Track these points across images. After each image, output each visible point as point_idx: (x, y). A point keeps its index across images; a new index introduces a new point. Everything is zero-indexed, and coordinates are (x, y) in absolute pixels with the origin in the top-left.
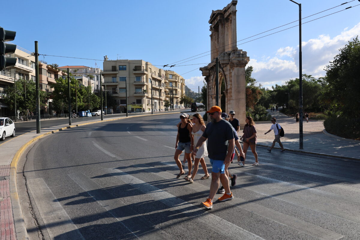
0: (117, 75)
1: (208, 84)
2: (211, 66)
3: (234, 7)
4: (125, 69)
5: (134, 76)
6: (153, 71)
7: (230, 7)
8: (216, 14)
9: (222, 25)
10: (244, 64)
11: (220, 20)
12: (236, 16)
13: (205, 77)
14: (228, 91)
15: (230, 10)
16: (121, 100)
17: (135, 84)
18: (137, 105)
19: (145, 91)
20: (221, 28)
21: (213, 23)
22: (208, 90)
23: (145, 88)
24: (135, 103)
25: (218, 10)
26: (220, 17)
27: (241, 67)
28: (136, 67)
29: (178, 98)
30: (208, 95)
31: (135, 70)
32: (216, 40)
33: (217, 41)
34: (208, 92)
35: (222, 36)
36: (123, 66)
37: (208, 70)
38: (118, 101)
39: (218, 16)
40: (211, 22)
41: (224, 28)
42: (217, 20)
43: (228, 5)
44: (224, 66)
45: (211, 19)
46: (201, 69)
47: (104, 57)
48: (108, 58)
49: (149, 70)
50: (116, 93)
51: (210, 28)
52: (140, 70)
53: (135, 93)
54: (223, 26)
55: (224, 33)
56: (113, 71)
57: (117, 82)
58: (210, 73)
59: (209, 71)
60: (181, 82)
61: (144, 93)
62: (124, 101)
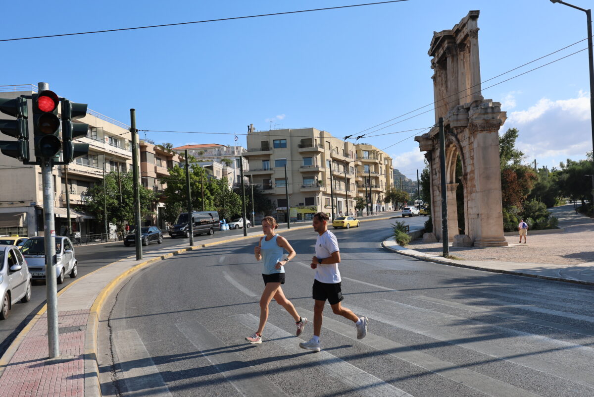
0: (271, 156)
1: (432, 166)
2: (436, 133)
3: (474, 22)
4: (284, 146)
5: (301, 157)
6: (334, 146)
7: (467, 23)
8: (441, 39)
9: (453, 56)
10: (495, 125)
11: (448, 48)
12: (477, 38)
13: (425, 152)
14: (469, 177)
15: (466, 29)
16: (278, 200)
17: (302, 170)
18: (306, 207)
19: (320, 182)
20: (452, 63)
21: (436, 55)
22: (432, 175)
23: (320, 177)
24: (303, 204)
25: (444, 31)
26: (448, 43)
27: (490, 131)
28: (303, 141)
29: (381, 192)
30: (433, 186)
31: (301, 146)
32: (442, 84)
33: (444, 86)
34: (433, 180)
35: (453, 77)
36: (280, 140)
37: (431, 139)
38: (274, 201)
39: (444, 41)
40: (432, 53)
41: (457, 62)
42: (443, 48)
43: (462, 19)
44: (459, 130)
45: (433, 47)
46: (417, 139)
47: (248, 127)
48: (254, 129)
49: (326, 145)
50: (270, 188)
51: (431, 65)
52: (311, 145)
53: (303, 187)
54: (455, 59)
55: (458, 71)
56: (263, 149)
57: (271, 169)
58: (433, 146)
59: (433, 141)
60: (386, 163)
61: (318, 186)
62: (283, 202)
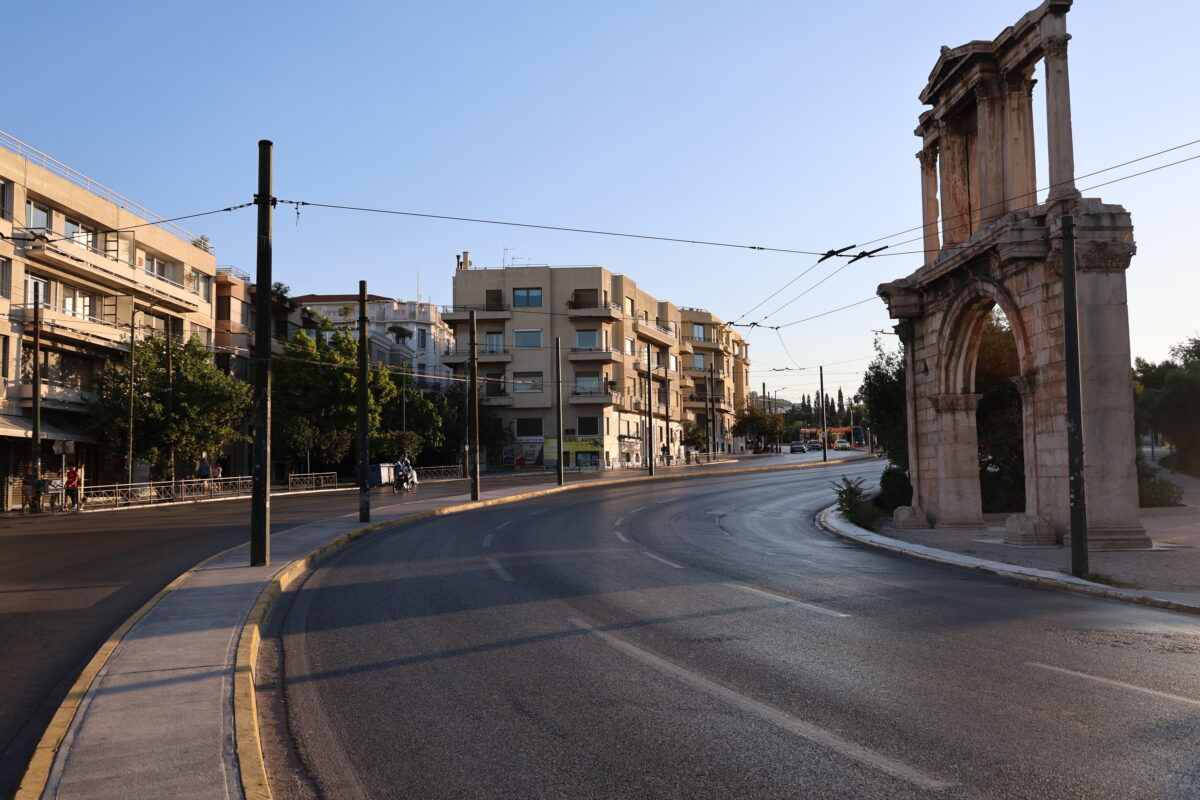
0: (507, 324)
1: (913, 352)
2: (937, 276)
3: (1059, 19)
4: (538, 302)
5: (572, 328)
6: (640, 309)
7: (1039, 22)
8: (963, 61)
9: (992, 102)
11: (982, 83)
12: (1065, 57)
13: (896, 322)
14: (1041, 377)
15: (1036, 36)
16: (519, 420)
17: (573, 357)
18: (580, 439)
19: (612, 384)
20: (990, 116)
21: (942, 101)
22: (914, 374)
23: (608, 371)
24: (573, 431)
25: (975, 44)
26: (982, 71)
27: (1107, 270)
28: (577, 293)
29: (727, 412)
30: (915, 399)
31: (574, 305)
32: (954, 167)
33: (958, 170)
34: (915, 385)
35: (992, 147)
36: (528, 289)
37: (916, 292)
38: (511, 423)
39: (972, 66)
40: (930, 96)
41: (1002, 116)
42: (965, 84)
43: (1028, 15)
44: (1012, 269)
45: (935, 84)
46: (885, 291)
47: (458, 257)
48: (471, 263)
49: (627, 303)
50: (502, 393)
51: (917, 123)
52: (594, 304)
53: (576, 394)
54: (997, 108)
55: (1003, 135)
56: (488, 308)
57: (505, 352)
58: (922, 307)
59: (921, 296)
60: (737, 353)
61: (607, 393)
62: (531, 425)
